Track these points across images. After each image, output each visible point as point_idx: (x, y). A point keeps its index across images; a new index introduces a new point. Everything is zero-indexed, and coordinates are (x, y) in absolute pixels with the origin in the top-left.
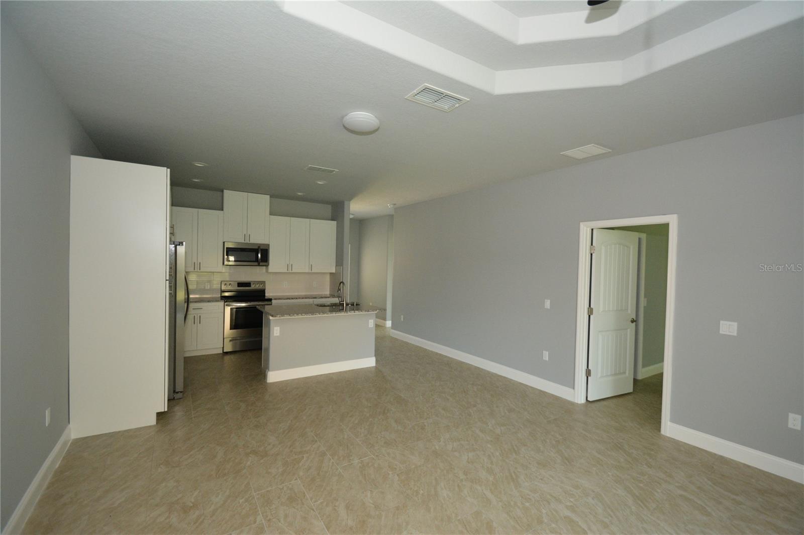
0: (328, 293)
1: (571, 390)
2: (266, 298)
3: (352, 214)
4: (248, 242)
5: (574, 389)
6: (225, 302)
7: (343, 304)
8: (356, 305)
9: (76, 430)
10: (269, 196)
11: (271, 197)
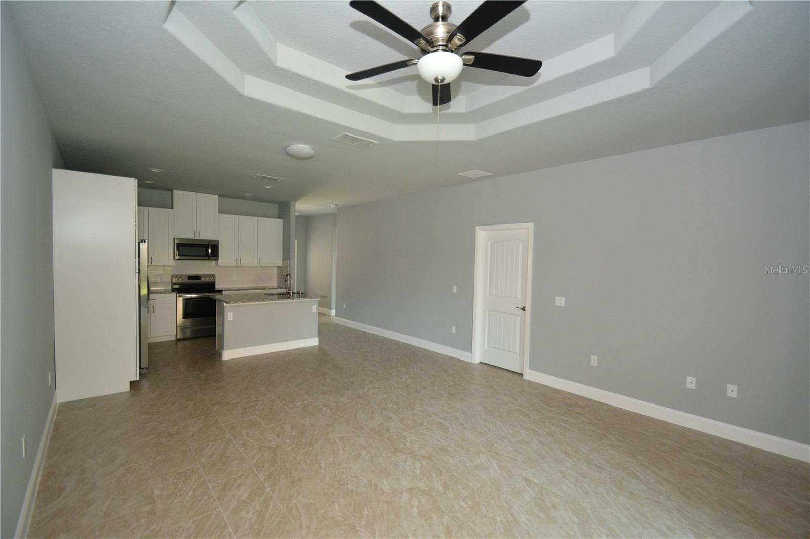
0: (275, 284)
1: (470, 354)
2: (216, 289)
3: (299, 212)
4: (198, 238)
5: (471, 352)
6: (177, 294)
7: (290, 293)
8: (302, 293)
9: (62, 396)
10: (218, 196)
11: (219, 196)
